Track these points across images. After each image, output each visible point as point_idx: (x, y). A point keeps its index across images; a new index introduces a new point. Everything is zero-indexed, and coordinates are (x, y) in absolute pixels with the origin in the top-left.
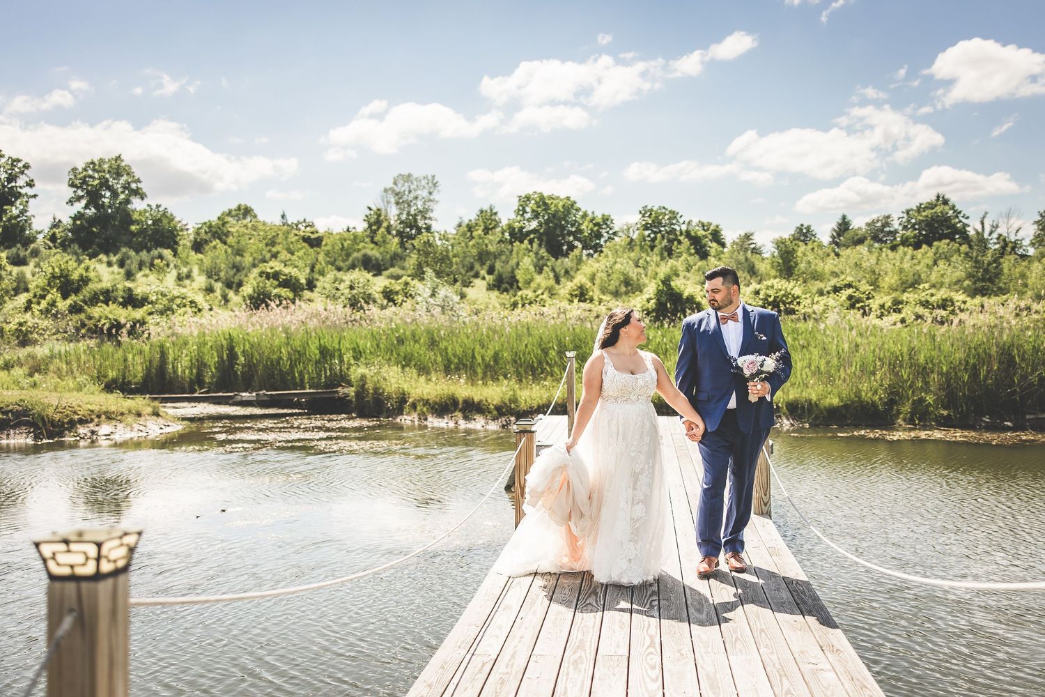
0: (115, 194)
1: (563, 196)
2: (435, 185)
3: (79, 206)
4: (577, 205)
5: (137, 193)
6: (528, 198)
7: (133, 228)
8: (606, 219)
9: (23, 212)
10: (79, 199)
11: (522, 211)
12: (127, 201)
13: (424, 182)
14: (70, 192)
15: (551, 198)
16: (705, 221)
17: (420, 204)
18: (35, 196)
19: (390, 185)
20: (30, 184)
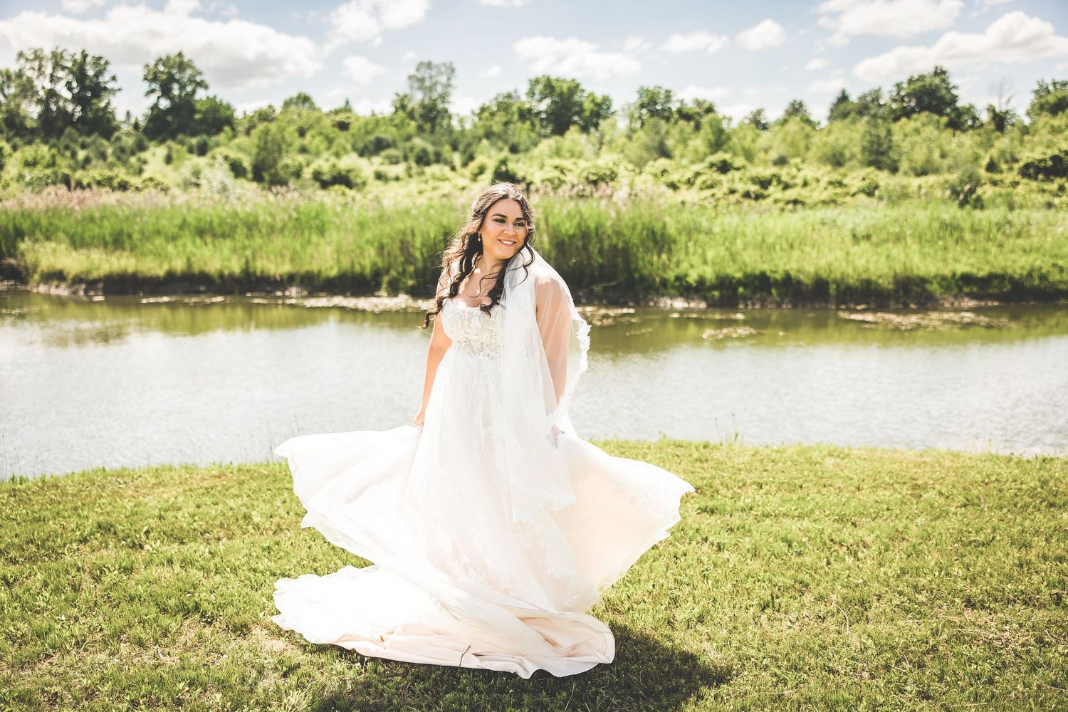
0: (182, 87)
1: (569, 79)
2: (453, 71)
3: (153, 99)
4: (581, 87)
5: (201, 84)
6: (537, 81)
7: (197, 116)
8: (606, 100)
9: (108, 104)
10: (153, 91)
11: (531, 93)
12: (194, 92)
13: (443, 69)
14: (146, 86)
15: (557, 80)
16: (701, 98)
17: (439, 89)
18: (120, 90)
19: (413, 72)
20: (114, 78)
